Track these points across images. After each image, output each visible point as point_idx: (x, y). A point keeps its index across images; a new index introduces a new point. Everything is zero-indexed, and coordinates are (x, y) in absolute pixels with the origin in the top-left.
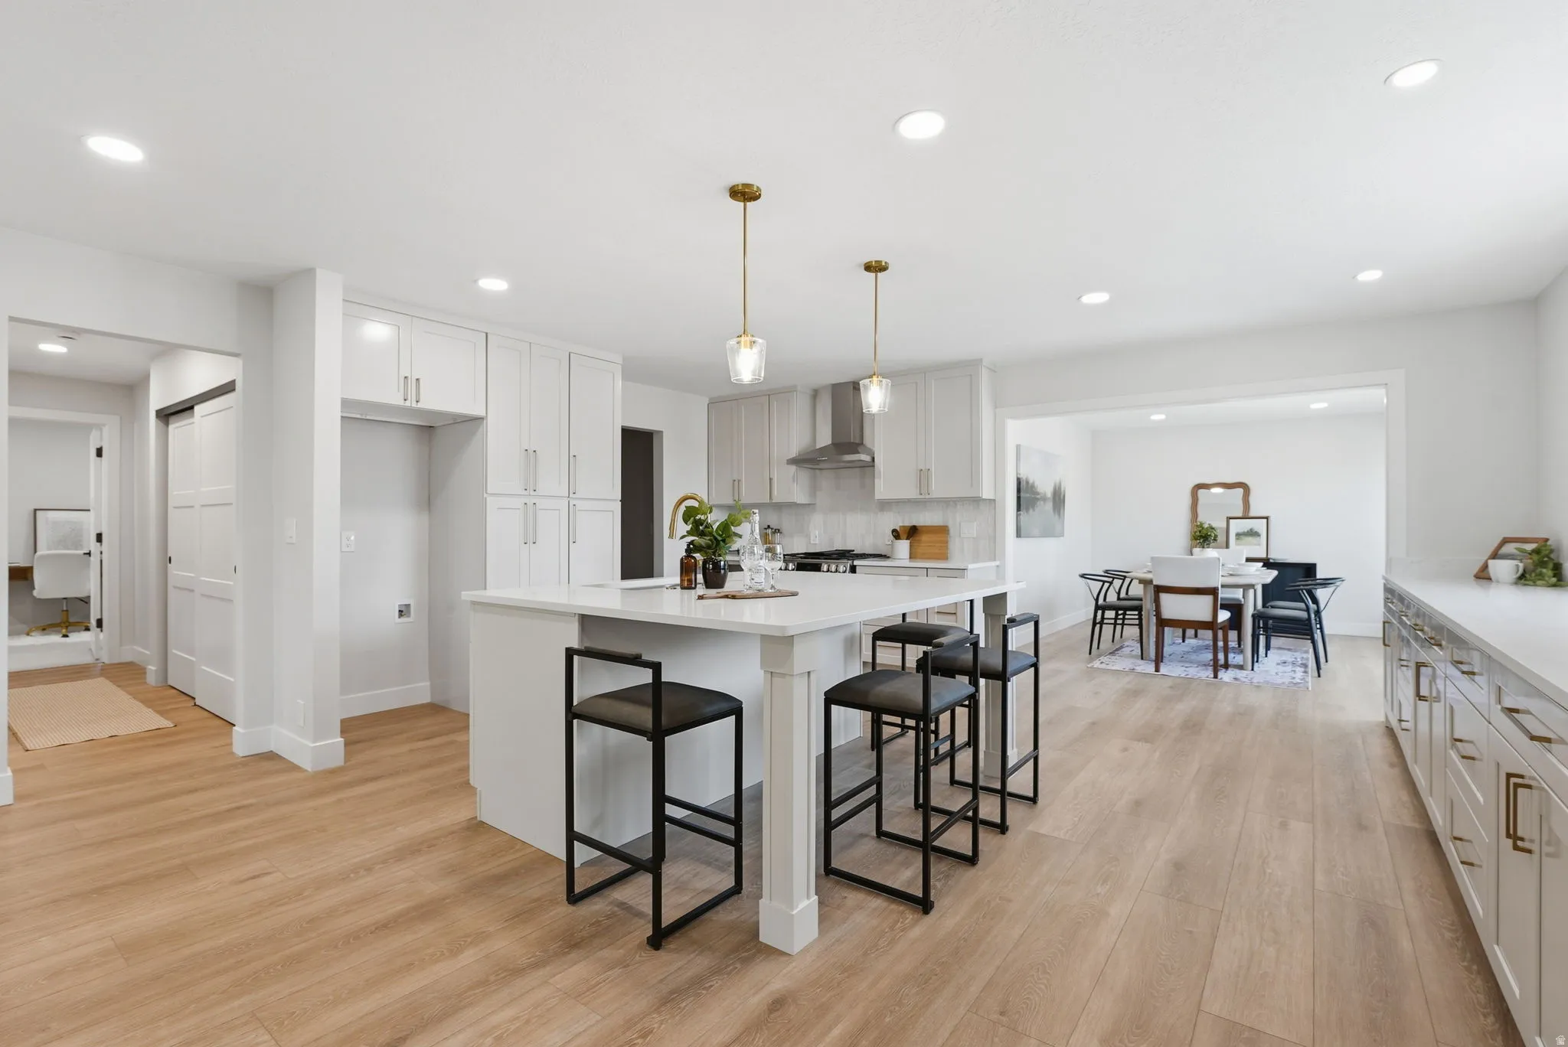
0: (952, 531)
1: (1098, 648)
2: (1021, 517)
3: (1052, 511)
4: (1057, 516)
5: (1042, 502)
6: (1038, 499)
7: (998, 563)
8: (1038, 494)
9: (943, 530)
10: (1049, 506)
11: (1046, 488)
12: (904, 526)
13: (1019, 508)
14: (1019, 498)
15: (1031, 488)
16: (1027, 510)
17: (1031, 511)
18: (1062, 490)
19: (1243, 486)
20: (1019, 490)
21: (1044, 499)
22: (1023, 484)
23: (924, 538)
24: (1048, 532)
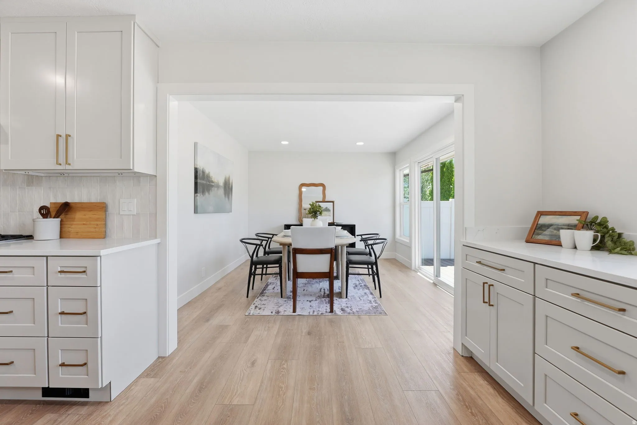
0: (110, 209)
1: (253, 289)
2: (198, 198)
3: (223, 196)
4: (227, 199)
5: (216, 189)
6: (212, 186)
7: (158, 241)
8: (212, 182)
9: (102, 207)
10: (221, 192)
11: (218, 178)
12: (55, 203)
13: (196, 191)
14: (196, 184)
15: (206, 177)
16: (203, 192)
17: (207, 194)
18: (231, 182)
19: (322, 185)
20: (196, 177)
21: (218, 186)
22: (200, 174)
23: (79, 215)
24: (220, 209)
